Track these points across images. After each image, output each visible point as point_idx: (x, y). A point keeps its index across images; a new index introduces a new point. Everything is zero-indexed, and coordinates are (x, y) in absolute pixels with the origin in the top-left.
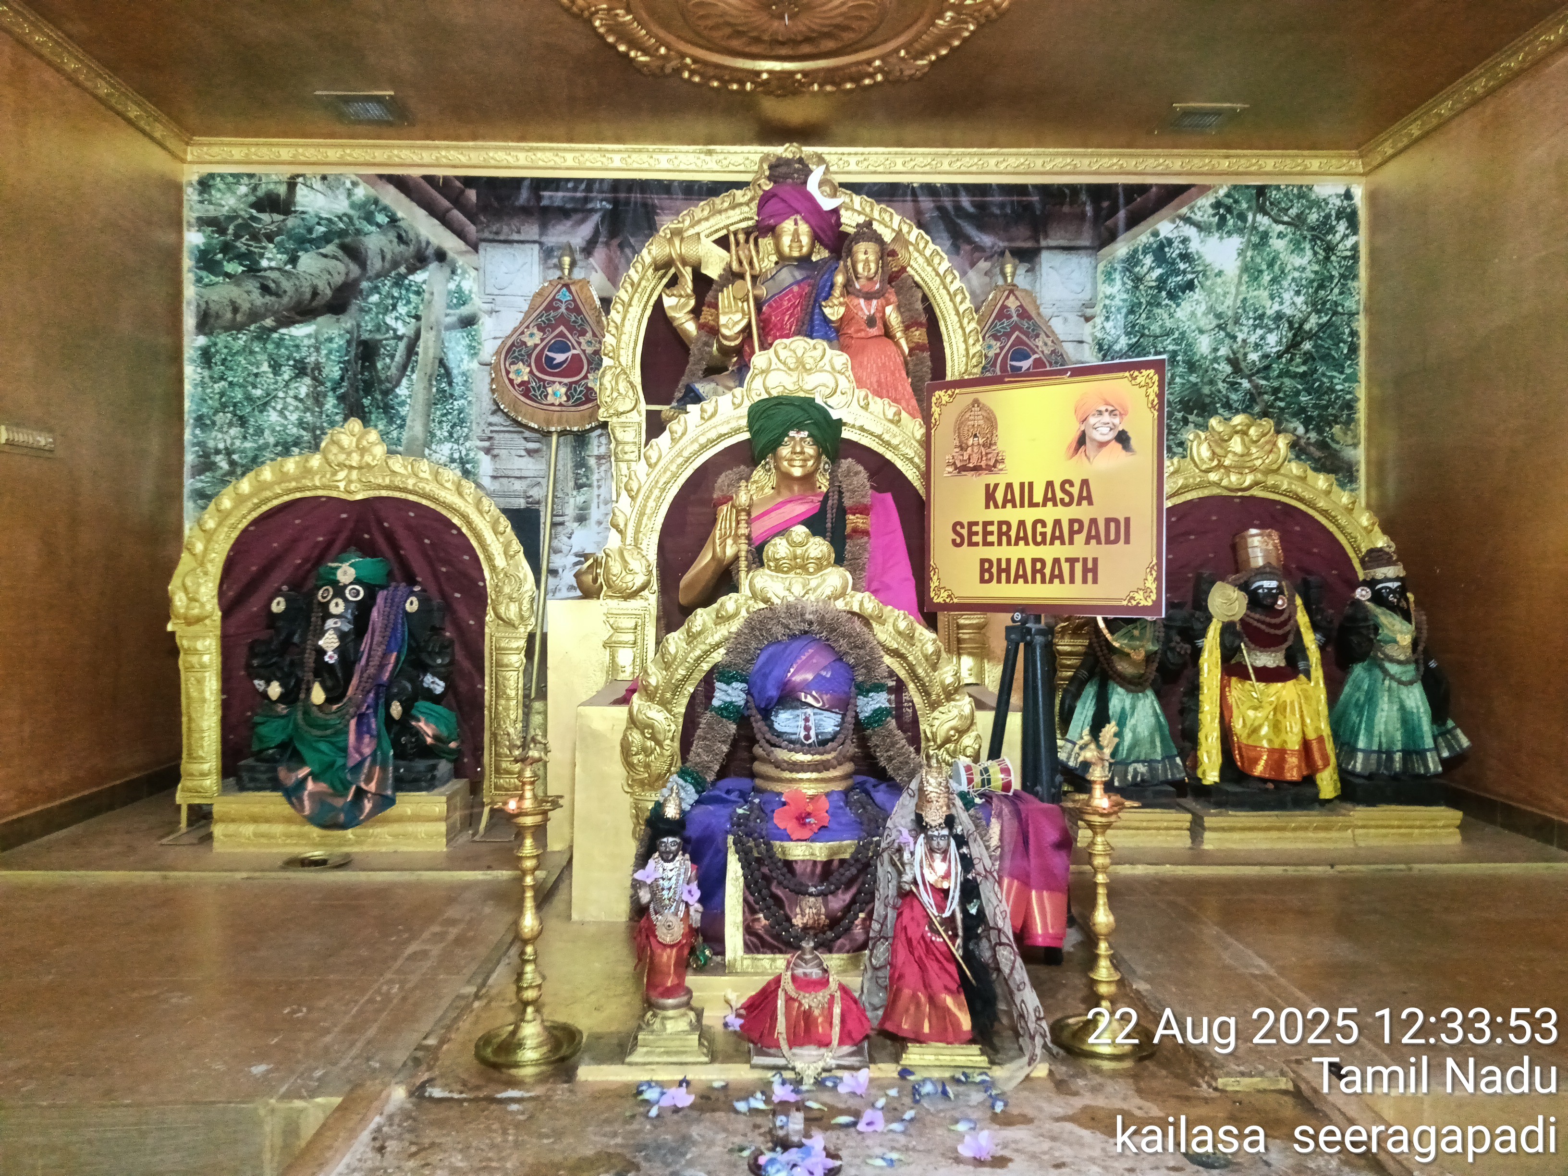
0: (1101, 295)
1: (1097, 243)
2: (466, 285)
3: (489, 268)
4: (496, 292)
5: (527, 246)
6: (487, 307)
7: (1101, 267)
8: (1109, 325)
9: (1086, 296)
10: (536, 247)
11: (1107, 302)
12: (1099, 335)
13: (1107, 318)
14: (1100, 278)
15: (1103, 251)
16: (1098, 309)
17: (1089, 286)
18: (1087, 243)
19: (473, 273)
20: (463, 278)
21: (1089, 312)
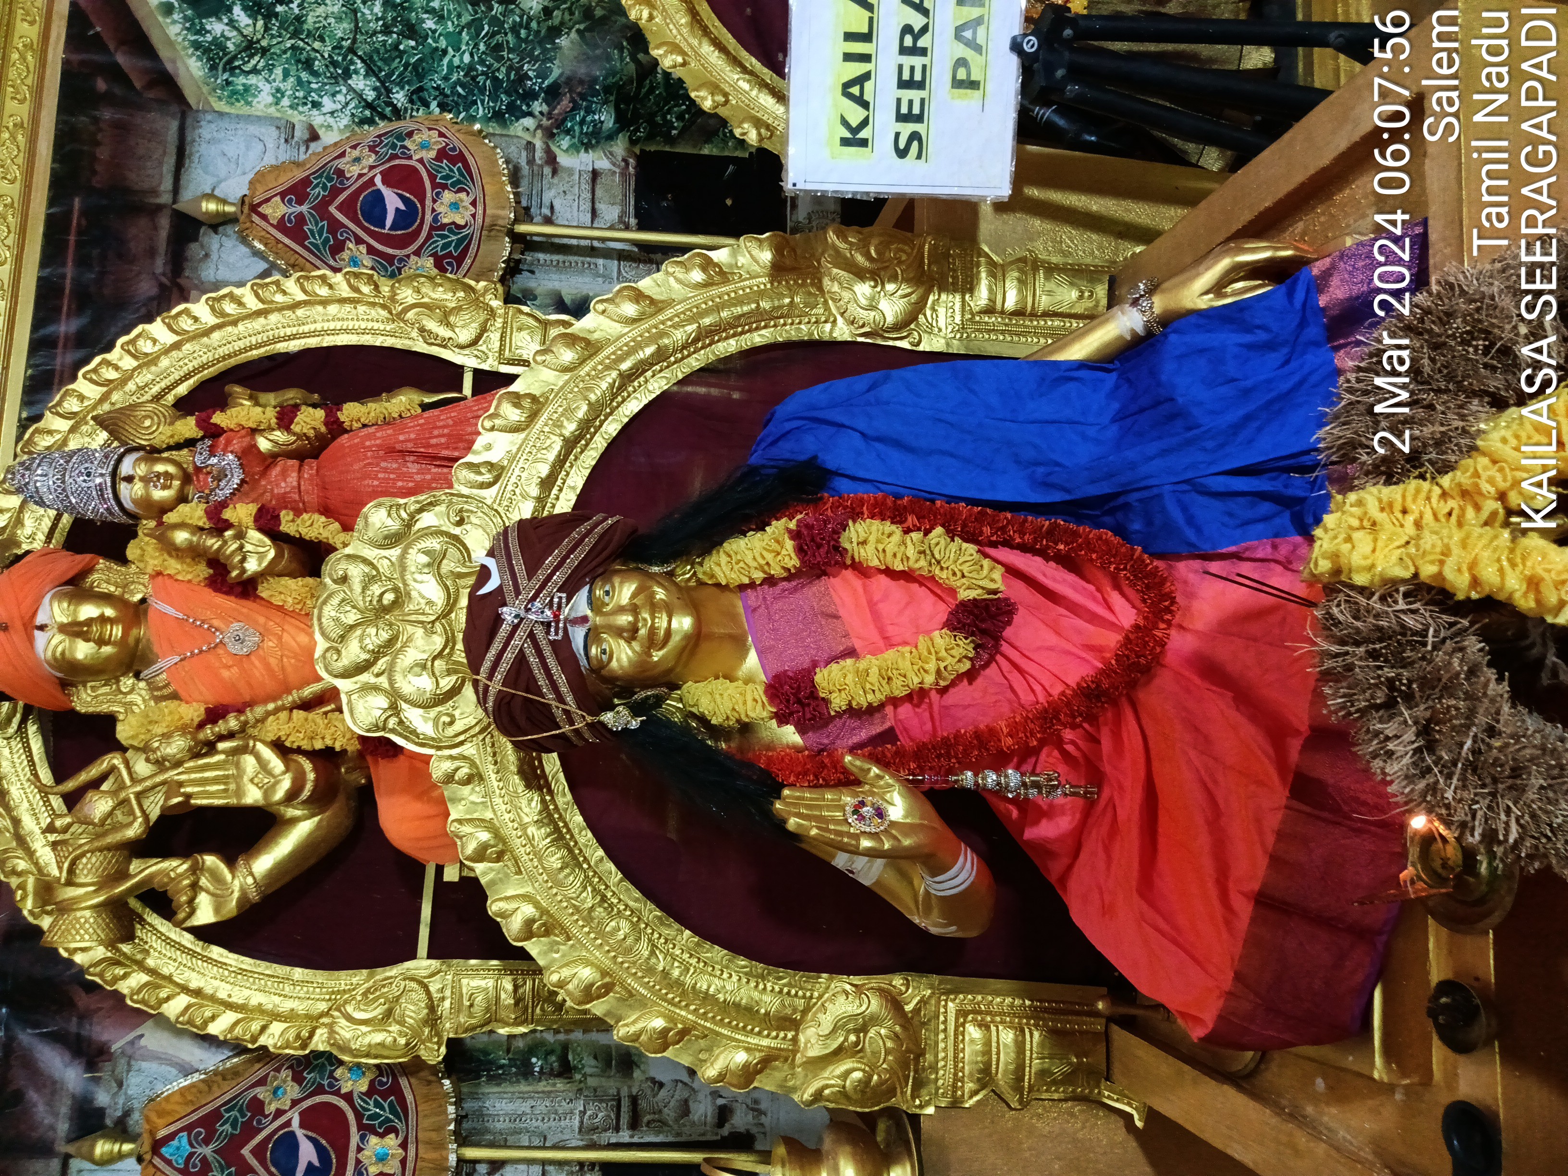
0: (272, 110)
1: (175, 108)
7: (221, 106)
8: (328, 104)
9: (271, 135)
11: (286, 102)
12: (345, 121)
13: (316, 105)
14: (240, 108)
15: (192, 101)
16: (296, 117)
17: (253, 129)
18: (174, 125)
21: (300, 133)
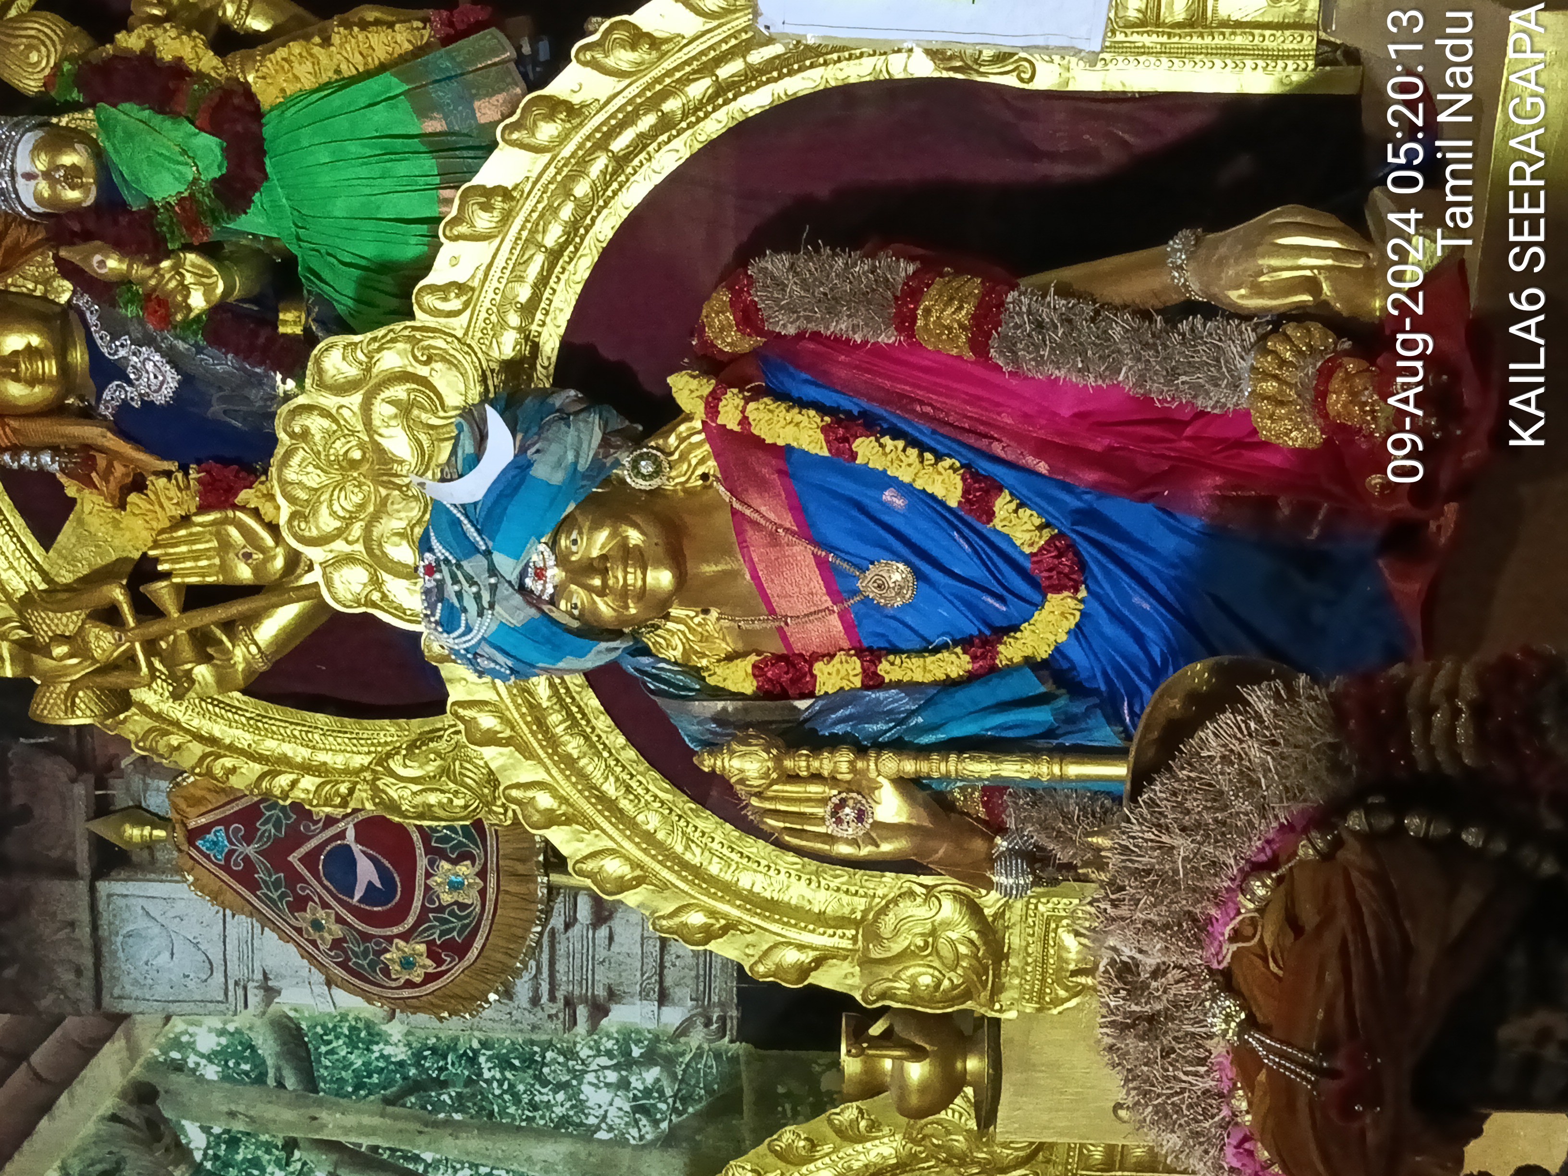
2: (207, 1042)
3: (162, 991)
4: (219, 977)
5: (102, 906)
6: (255, 998)
10: (103, 887)
19: (178, 1025)
20: (191, 1046)
